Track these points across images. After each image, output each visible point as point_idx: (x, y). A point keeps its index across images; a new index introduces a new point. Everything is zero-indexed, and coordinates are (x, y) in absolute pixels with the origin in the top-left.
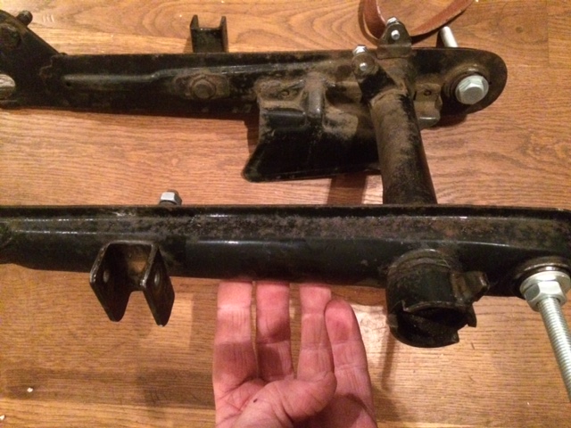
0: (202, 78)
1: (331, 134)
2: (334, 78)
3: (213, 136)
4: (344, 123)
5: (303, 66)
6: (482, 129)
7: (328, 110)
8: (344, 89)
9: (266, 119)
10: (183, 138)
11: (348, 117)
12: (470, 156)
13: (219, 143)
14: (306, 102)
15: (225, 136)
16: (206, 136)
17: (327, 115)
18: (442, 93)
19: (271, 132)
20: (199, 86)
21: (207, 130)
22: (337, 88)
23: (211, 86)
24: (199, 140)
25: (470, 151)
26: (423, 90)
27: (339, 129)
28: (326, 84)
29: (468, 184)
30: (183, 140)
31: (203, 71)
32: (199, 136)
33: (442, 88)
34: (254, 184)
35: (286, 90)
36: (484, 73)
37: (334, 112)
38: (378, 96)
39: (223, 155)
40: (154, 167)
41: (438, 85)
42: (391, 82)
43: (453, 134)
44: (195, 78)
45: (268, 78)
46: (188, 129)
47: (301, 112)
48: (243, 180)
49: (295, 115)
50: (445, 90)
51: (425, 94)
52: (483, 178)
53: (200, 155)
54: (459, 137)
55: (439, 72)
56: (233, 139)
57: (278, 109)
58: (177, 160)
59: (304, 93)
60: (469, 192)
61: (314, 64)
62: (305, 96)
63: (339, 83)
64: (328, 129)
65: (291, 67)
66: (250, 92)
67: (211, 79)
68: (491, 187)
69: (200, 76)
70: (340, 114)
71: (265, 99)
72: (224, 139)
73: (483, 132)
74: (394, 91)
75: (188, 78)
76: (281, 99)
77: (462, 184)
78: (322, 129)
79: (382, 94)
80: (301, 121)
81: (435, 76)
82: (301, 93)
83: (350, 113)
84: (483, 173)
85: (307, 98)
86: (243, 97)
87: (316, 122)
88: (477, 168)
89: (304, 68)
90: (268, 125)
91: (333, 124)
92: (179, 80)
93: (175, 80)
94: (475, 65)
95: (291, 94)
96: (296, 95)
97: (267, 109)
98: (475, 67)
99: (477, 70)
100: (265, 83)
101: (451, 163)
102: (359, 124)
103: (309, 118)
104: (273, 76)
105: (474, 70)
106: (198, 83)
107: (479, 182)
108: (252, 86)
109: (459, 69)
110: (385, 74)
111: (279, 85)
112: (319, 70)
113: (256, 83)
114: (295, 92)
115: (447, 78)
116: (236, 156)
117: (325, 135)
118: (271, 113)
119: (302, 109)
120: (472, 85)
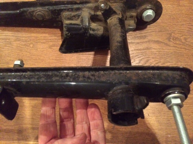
1: (93, 34)
2: (93, 11)
3: (47, 35)
4: (98, 30)
5: (80, 6)
6: (153, 31)
7: (92, 25)
8: (97, 16)
9: (66, 28)
10: (34, 36)
11: (99, 27)
12: (149, 42)
13: (50, 38)
14: (82, 21)
15: (52, 35)
16: (44, 35)
17: (91, 27)
18: (137, 17)
19: (69, 33)
20: (38, 15)
21: (44, 33)
22: (94, 15)
23: (43, 14)
24: (41, 37)
25: (149, 40)
26: (129, 16)
27: (96, 32)
28: (90, 13)
29: (147, 53)
30: (35, 37)
31: (39, 8)
32: (41, 35)
33: (137, 15)
34: (64, 54)
35: (74, 16)
36: (153, 9)
37: (94, 25)
38: (110, 19)
39: (52, 43)
40: (23, 48)
41: (135, 14)
42: (115, 13)
43: (142, 33)
44: (36, 11)
45: (66, 11)
46: (37, 32)
47: (80, 25)
49: (78, 26)
51: (130, 17)
52: (153, 50)
53: (42, 43)
54: (144, 34)
55: (135, 8)
56: (55, 36)
57: (71, 24)
58: (32, 45)
59: (81, 17)
60: (148, 56)
61: (85, 5)
62: (82, 18)
63: (95, 13)
64: (91, 32)
65: (76, 6)
66: (60, 17)
67: (42, 12)
68: (156, 54)
69: (38, 11)
70: (96, 26)
71: (66, 20)
72: (51, 36)
73: (154, 32)
74: (117, 16)
75: (33, 12)
76: (72, 20)
77: (145, 53)
78: (89, 32)
79: (111, 18)
80: (80, 29)
81: (134, 10)
82: (80, 17)
83: (100, 25)
84: (153, 49)
85: (83, 19)
86: (57, 19)
87: (86, 29)
88: (151, 46)
89: (81, 7)
90: (67, 31)
91: (93, 30)
92: (30, 13)
93: (28, 12)
94: (150, 5)
95: (76, 18)
96: (78, 18)
97: (66, 24)
98: (149, 6)
99: (151, 8)
100: (65, 13)
101: (141, 45)
102: (104, 30)
103: (83, 28)
104: (68, 10)
105: (149, 7)
106: (37, 13)
107: (152, 52)
108: (60, 14)
109: (143, 7)
110: (112, 9)
111: (71, 14)
112: (87, 7)
113: (62, 13)
115: (139, 11)
116: (57, 43)
117: (90, 34)
118: (68, 26)
119: (81, 24)
120: (148, 14)
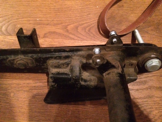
0: (20, 60)
1: (84, 85)
2: (85, 59)
3: (31, 81)
4: (90, 80)
5: (69, 54)
6: (154, 76)
7: (83, 74)
8: (90, 64)
10: (16, 83)
11: (93, 78)
12: (150, 89)
13: (34, 85)
14: (72, 70)
15: (37, 81)
16: (28, 81)
17: (82, 77)
18: (138, 65)
19: (55, 85)
20: (19, 64)
21: (29, 79)
22: (87, 63)
23: (25, 63)
24: (24, 84)
25: (149, 86)
26: (129, 64)
27: (88, 83)
28: (81, 62)
29: (149, 102)
30: (17, 84)
31: (21, 57)
32: (25, 81)
33: (138, 63)
35: (63, 64)
36: (158, 57)
37: (86, 75)
38: (107, 72)
39: (36, 91)
40: (2, 98)
41: (136, 61)
42: (113, 67)
43: (141, 78)
44: (17, 60)
45: (53, 59)
46: (20, 78)
47: (69, 75)
48: (44, 103)
49: (66, 76)
50: (139, 64)
52: (156, 99)
53: (24, 91)
54: (144, 79)
55: (136, 56)
56: (40, 82)
57: (58, 74)
58: (13, 94)
59: (71, 66)
60: (150, 107)
61: (75, 53)
62: (72, 67)
63: (88, 61)
64: (83, 83)
65: (64, 54)
66: (45, 65)
67: (25, 60)
68: (159, 103)
69: (19, 59)
70: (88, 76)
71: (53, 68)
72: (36, 83)
73: (155, 77)
75: (14, 60)
76: (61, 68)
77: (147, 102)
78: (80, 83)
80: (70, 79)
81: (135, 58)
82: (70, 66)
83: (93, 75)
84: (156, 97)
85: (72, 69)
86: (43, 67)
87: (78, 79)
88: (153, 94)
89: (70, 55)
90: (53, 82)
91: (85, 81)
92: (9, 61)
93: (8, 60)
95: (65, 66)
96: (68, 66)
97: (53, 74)
98: (154, 55)
99: (156, 56)
100: (52, 61)
101: (141, 92)
102: (98, 81)
103: (73, 79)
104: (56, 58)
106: (18, 62)
107: (154, 101)
108: (46, 62)
109: (147, 55)
110: (110, 63)
111: (59, 62)
112: (78, 56)
113: (48, 61)
114: (67, 65)
115: (140, 59)
116: (41, 91)
117: (82, 86)
118: (55, 76)
119: (70, 74)
120: (154, 64)
